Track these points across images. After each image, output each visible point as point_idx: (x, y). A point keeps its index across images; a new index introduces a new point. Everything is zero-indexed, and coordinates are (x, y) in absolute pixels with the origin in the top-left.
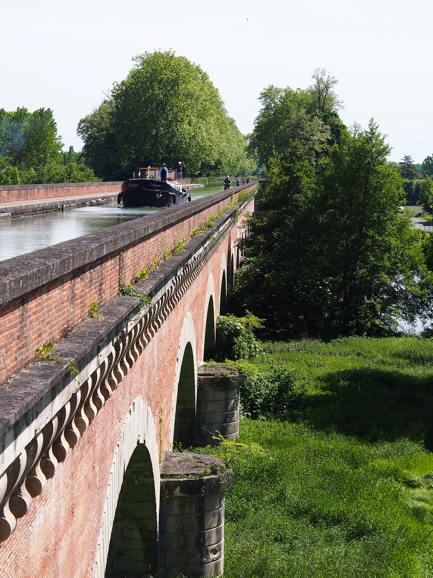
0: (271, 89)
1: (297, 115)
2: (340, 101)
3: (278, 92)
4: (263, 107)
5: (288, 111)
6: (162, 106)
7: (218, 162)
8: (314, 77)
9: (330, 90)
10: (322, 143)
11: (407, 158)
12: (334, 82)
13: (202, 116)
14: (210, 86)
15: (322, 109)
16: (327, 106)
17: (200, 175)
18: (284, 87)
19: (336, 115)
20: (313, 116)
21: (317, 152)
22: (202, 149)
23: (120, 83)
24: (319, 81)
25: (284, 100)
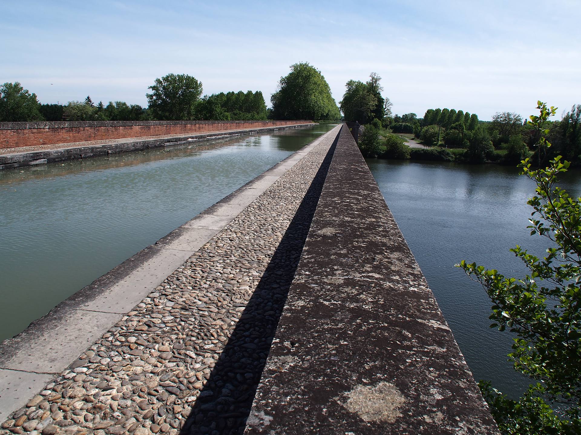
0: (351, 81)
1: (363, 93)
2: (382, 87)
3: (354, 82)
4: (348, 89)
5: (358, 92)
6: (302, 88)
7: (327, 114)
8: (371, 76)
9: (378, 82)
10: (373, 106)
11: (397, 115)
12: (379, 79)
13: (321, 93)
14: (325, 82)
15: (374, 91)
16: (375, 90)
17: (320, 119)
18: (357, 81)
19: (379, 94)
20: (370, 94)
21: (371, 110)
22: (320, 107)
23: (284, 77)
24: (373, 78)
25: (357, 86)
